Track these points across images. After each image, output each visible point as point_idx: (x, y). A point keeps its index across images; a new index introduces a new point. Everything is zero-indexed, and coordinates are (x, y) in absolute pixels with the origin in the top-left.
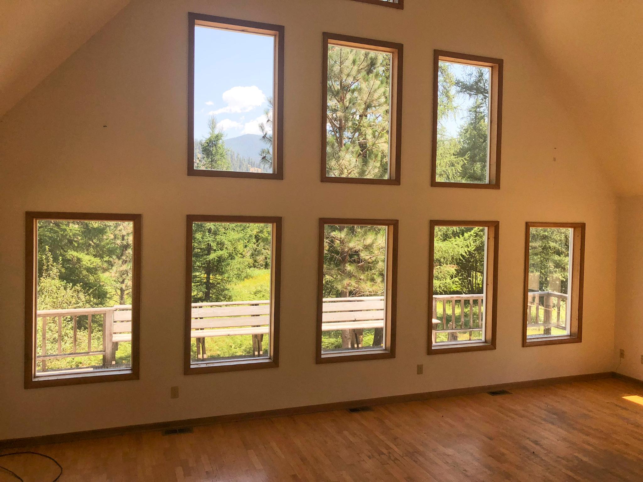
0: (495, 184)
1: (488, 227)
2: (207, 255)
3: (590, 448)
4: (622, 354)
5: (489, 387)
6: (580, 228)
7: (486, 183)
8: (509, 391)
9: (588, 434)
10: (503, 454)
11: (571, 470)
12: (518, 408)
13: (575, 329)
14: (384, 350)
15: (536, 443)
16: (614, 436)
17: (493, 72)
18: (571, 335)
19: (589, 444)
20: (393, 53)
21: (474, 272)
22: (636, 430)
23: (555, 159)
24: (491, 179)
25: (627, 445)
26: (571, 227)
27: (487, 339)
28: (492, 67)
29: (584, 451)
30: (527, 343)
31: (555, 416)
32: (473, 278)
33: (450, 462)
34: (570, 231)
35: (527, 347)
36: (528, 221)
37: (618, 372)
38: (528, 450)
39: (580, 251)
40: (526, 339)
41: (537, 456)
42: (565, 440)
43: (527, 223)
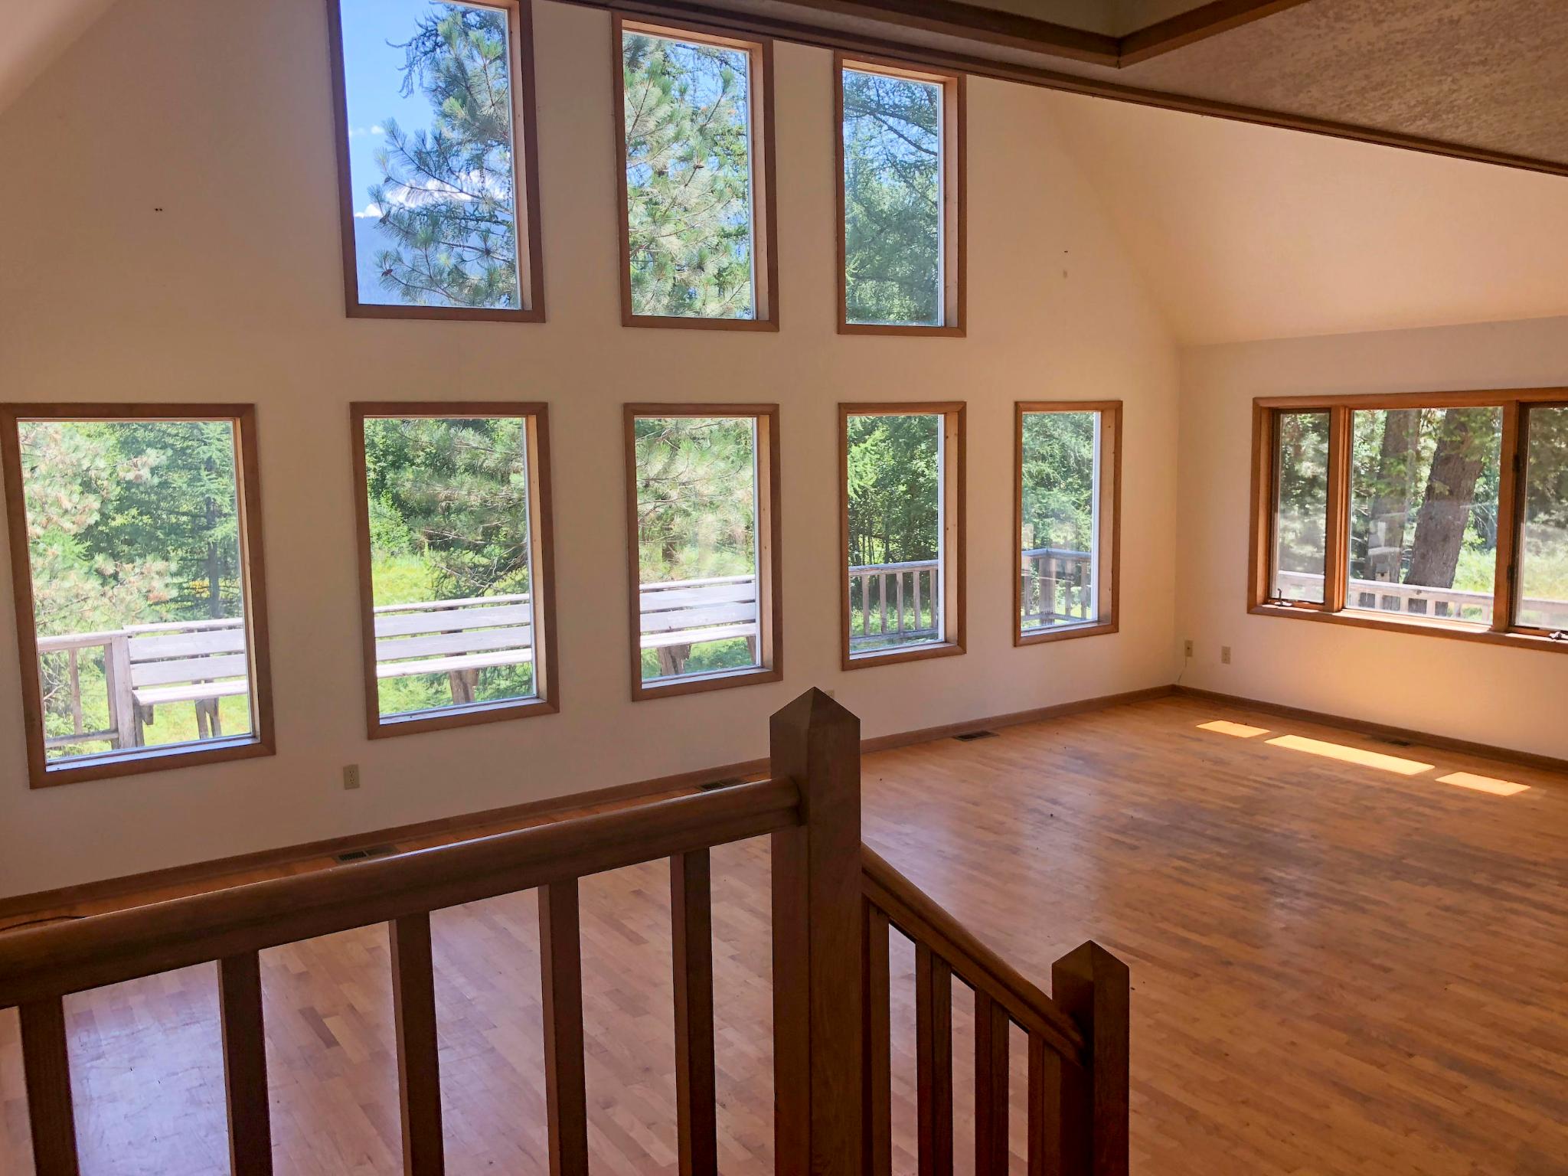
0: (957, 328)
1: (945, 414)
2: (208, 528)
3: (1145, 800)
4: (1189, 649)
5: (957, 727)
6: (1113, 410)
7: (939, 325)
8: (993, 732)
9: (1138, 781)
10: (1002, 823)
11: (1117, 832)
12: (1013, 755)
13: (1108, 608)
14: (758, 668)
15: (1055, 802)
16: (1181, 780)
17: (947, 92)
18: (1099, 621)
19: (1142, 795)
20: (750, 50)
21: (867, 538)
22: (1215, 768)
23: (1065, 274)
24: (948, 318)
25: (1204, 790)
26: (1096, 409)
27: (948, 636)
28: (944, 83)
29: (1135, 804)
30: (1022, 640)
31: (1080, 762)
32: (864, 552)
33: (912, 842)
34: (1095, 417)
35: (1021, 645)
36: (1019, 399)
37: (1182, 683)
38: (1041, 813)
39: (1113, 455)
40: (1020, 632)
41: (1058, 819)
42: (1102, 793)
43: (1016, 404)
